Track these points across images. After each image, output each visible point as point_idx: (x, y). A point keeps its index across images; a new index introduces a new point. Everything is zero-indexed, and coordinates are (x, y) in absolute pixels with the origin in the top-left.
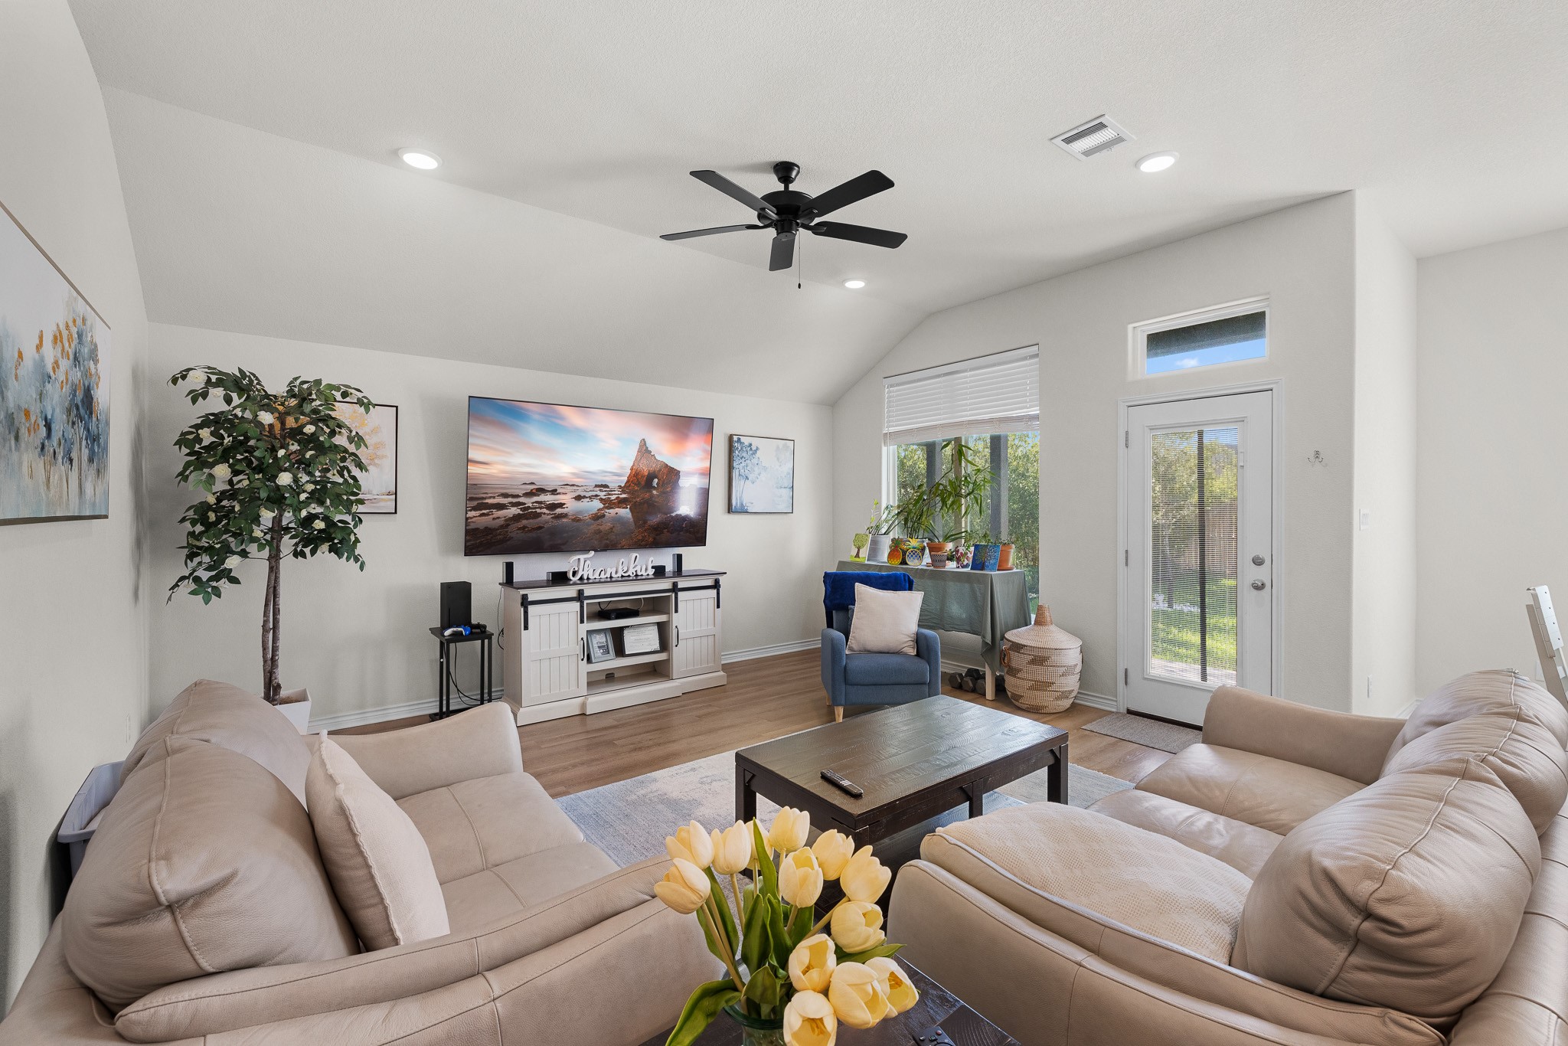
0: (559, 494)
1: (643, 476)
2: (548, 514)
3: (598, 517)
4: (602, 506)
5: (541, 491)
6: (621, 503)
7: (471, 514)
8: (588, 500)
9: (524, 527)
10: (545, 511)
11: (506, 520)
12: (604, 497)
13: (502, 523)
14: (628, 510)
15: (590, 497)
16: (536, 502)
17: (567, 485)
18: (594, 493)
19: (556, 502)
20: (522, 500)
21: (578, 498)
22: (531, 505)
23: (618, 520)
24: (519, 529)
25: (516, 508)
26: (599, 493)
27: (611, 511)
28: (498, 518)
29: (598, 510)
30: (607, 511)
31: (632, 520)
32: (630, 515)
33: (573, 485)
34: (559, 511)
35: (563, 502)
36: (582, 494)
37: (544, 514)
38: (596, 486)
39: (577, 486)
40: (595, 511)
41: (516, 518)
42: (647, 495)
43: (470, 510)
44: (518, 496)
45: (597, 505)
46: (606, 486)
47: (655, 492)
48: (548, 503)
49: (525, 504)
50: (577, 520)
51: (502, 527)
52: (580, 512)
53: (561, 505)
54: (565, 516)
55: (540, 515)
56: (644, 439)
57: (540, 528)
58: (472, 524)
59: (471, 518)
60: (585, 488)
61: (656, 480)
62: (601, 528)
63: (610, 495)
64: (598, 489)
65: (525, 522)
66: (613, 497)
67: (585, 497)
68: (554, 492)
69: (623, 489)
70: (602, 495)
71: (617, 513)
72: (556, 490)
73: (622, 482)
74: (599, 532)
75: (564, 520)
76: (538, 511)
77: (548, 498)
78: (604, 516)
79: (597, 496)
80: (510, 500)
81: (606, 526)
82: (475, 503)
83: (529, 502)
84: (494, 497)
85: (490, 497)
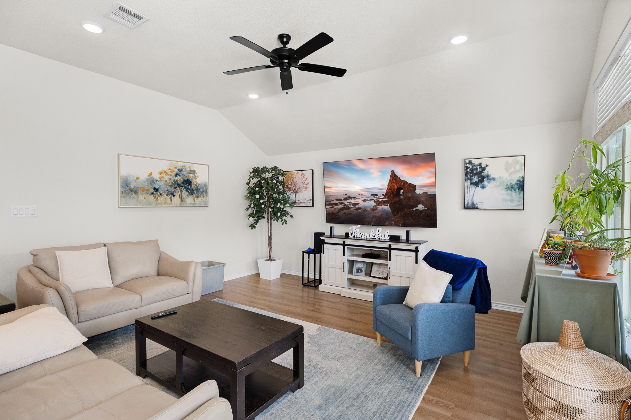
0: (357, 199)
1: (394, 189)
2: (353, 208)
3: (374, 209)
4: (375, 204)
5: (349, 198)
6: (384, 203)
7: (327, 207)
8: (369, 201)
9: (345, 213)
10: (352, 206)
11: (338, 210)
12: (376, 200)
13: (337, 211)
14: (388, 206)
15: (370, 200)
16: (348, 203)
17: (359, 195)
18: (371, 198)
19: (356, 203)
20: (343, 201)
21: (365, 201)
22: (346, 204)
23: (383, 211)
24: (343, 214)
25: (341, 205)
26: (373, 198)
27: (380, 207)
28: (336, 209)
29: (374, 206)
30: (378, 207)
31: (391, 211)
32: (389, 209)
33: (362, 195)
34: (357, 206)
35: (358, 202)
36: (366, 199)
37: (352, 207)
38: (372, 195)
39: (364, 195)
40: (372, 207)
41: (342, 209)
42: (398, 199)
43: (327, 206)
44: (341, 200)
45: (373, 204)
46: (376, 195)
47: (402, 197)
48: (353, 203)
49: (344, 203)
50: (365, 211)
51: (337, 212)
52: (366, 207)
53: (358, 204)
54: (360, 209)
55: (349, 208)
56: (393, 170)
57: (351, 214)
58: (328, 211)
59: (327, 209)
60: (367, 196)
61: (402, 191)
62: (376, 215)
63: (378, 199)
64: (373, 196)
65: (345, 211)
66: (380, 200)
67: (367, 200)
68: (354, 198)
69: (385, 196)
70: (375, 199)
71: (383, 208)
72: (355, 197)
73: (384, 192)
74: (375, 217)
75: (360, 211)
76: (349, 206)
77: (353, 201)
78: (377, 209)
79: (372, 199)
80: (339, 201)
81: (378, 214)
82: (328, 203)
83: (346, 202)
84: (334, 201)
85: (333, 201)
